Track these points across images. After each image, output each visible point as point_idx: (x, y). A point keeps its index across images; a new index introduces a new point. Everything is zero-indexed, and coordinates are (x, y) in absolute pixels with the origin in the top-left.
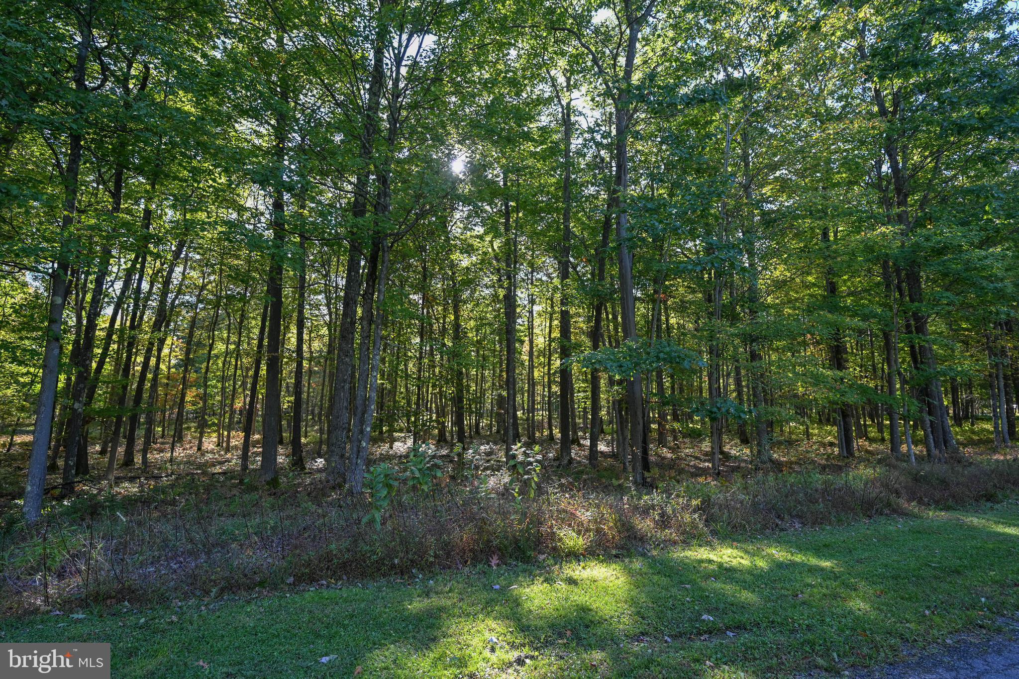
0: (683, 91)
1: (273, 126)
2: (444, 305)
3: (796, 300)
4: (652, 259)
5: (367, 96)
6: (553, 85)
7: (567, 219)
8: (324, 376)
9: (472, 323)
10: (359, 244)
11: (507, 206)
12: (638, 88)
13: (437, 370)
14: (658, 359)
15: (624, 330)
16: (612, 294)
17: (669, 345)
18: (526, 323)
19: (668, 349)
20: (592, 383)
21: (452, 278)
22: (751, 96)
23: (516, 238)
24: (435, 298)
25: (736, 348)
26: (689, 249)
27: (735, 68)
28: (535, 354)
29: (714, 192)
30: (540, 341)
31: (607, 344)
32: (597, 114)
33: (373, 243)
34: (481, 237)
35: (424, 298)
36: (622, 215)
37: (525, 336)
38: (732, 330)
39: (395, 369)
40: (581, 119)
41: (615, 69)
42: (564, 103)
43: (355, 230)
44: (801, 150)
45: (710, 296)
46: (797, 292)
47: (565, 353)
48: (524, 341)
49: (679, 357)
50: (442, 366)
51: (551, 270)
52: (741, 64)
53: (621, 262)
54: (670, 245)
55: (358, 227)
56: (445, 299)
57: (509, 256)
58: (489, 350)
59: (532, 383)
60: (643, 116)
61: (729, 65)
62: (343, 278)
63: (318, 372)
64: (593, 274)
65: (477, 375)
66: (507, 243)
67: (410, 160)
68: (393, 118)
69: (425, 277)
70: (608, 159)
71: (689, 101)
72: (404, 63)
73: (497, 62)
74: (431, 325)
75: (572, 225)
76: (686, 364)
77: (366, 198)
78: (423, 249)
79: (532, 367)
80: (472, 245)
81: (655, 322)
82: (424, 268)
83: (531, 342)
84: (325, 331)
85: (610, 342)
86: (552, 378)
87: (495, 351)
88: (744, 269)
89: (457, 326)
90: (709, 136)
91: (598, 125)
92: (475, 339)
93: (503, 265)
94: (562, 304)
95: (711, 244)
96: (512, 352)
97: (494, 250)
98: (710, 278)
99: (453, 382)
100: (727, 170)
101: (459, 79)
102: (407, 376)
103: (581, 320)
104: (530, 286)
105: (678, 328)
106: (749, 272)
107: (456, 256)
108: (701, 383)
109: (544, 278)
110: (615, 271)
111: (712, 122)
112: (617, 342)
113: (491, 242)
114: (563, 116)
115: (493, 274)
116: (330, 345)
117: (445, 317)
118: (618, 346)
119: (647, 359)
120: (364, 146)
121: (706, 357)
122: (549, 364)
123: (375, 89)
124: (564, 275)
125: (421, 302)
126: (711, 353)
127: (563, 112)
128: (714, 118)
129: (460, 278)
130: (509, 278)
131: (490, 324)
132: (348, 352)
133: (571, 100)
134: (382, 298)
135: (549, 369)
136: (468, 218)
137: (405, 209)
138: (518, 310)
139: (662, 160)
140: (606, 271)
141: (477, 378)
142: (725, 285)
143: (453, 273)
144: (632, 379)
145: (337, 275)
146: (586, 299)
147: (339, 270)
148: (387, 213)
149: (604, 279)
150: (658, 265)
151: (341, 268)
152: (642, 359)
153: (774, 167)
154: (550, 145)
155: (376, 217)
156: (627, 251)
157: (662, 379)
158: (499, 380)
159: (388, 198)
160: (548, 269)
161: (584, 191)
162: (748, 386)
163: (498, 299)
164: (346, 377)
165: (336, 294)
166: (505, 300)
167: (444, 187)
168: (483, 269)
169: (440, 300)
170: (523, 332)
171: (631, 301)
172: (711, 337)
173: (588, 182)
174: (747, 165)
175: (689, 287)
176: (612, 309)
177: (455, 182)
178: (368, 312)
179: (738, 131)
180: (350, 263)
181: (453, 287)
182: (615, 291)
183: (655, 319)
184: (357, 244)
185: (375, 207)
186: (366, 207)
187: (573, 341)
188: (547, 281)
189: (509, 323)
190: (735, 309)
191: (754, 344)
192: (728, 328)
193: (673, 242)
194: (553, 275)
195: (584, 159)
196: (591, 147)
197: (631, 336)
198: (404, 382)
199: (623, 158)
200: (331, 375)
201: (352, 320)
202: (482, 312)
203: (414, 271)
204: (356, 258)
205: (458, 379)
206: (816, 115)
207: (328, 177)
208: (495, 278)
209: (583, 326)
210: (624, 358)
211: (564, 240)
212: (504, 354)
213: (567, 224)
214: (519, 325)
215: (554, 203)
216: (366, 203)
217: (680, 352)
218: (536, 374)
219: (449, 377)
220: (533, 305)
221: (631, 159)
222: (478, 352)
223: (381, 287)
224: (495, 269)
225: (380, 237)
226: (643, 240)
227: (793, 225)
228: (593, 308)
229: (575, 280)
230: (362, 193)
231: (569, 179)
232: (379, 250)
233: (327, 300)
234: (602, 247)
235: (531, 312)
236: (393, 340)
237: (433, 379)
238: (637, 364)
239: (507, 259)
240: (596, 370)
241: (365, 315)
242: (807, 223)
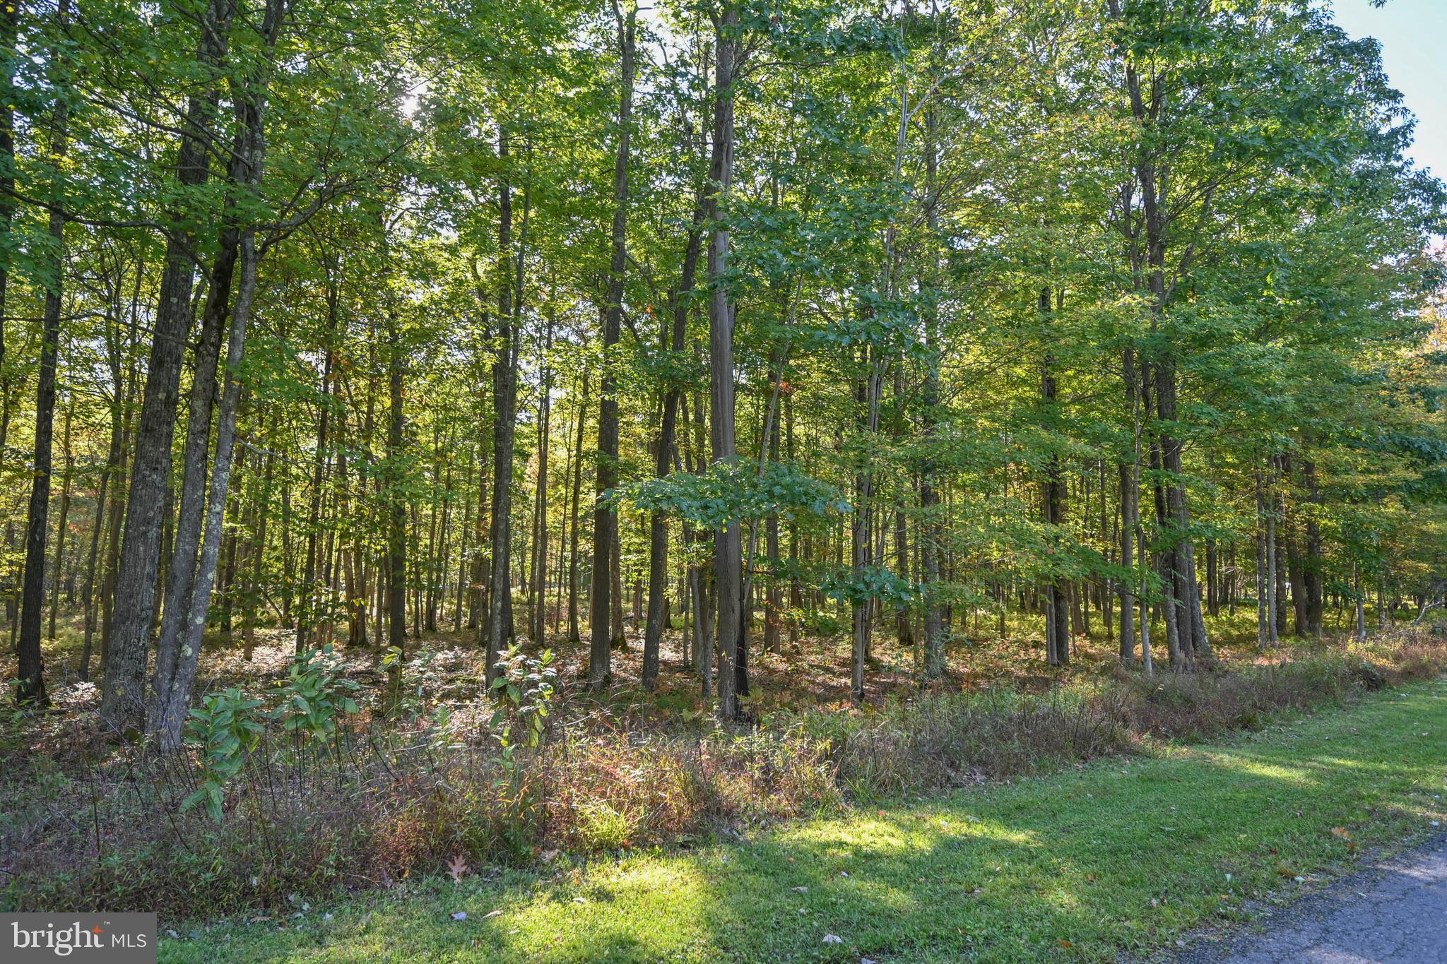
0: (835, 23)
2: (372, 376)
3: (997, 404)
4: (767, 319)
7: (619, 231)
8: (100, 510)
9: (428, 416)
10: (191, 239)
11: (506, 195)
13: (352, 505)
14: (771, 496)
15: (716, 444)
16: (695, 375)
17: (790, 472)
18: (535, 421)
19: (788, 479)
20: (654, 537)
21: (391, 326)
22: (944, 51)
23: (521, 257)
24: (352, 363)
25: (899, 482)
26: (832, 306)
28: (550, 479)
29: (877, 209)
30: (560, 456)
31: (683, 467)
32: (684, 42)
33: (223, 242)
34: (453, 250)
35: (329, 361)
36: (721, 234)
37: (532, 445)
38: (895, 451)
39: (260, 501)
42: (624, 13)
43: (182, 210)
44: (1014, 155)
45: (862, 390)
46: (998, 393)
47: (606, 479)
48: (529, 455)
49: (806, 494)
50: (362, 496)
51: (586, 325)
53: (714, 320)
54: (801, 295)
55: (189, 206)
56: (373, 366)
57: (507, 290)
58: (460, 468)
59: (542, 534)
60: (765, 58)
62: (149, 307)
63: (84, 503)
64: (662, 336)
65: (434, 516)
66: (504, 265)
67: (308, 80)
69: (332, 319)
70: (699, 128)
71: (843, 44)
74: (343, 415)
75: (628, 242)
76: (817, 507)
77: (208, 147)
78: (330, 262)
79: (542, 505)
80: (434, 264)
81: (769, 430)
82: (332, 301)
83: (543, 457)
84: (104, 415)
85: (689, 463)
86: (580, 526)
87: (471, 471)
88: (918, 348)
89: (396, 420)
90: (873, 110)
91: (685, 63)
92: (432, 446)
93: (494, 307)
94: (605, 387)
95: (868, 300)
96: (503, 472)
97: (477, 277)
98: (864, 359)
99: (384, 529)
100: (899, 174)
102: (288, 514)
103: (637, 420)
104: (545, 352)
105: (808, 443)
106: (926, 353)
107: (399, 282)
108: (841, 540)
109: (573, 339)
110: (704, 335)
111: (879, 86)
112: (702, 463)
113: (472, 262)
114: (620, 37)
115: (473, 323)
116: (115, 446)
117: (371, 401)
118: (702, 470)
119: (753, 496)
120: (208, 38)
121: (850, 495)
122: (576, 500)
124: (610, 336)
125: (322, 367)
126: (859, 488)
127: (620, 30)
128: (883, 80)
129: (406, 327)
130: (504, 332)
131: (464, 420)
132: (158, 462)
133: (637, 9)
134: (238, 354)
135: (575, 509)
136: (426, 209)
137: (295, 179)
138: (520, 396)
139: (794, 143)
140: (687, 333)
141: (434, 522)
142: (887, 372)
143: (392, 316)
144: (725, 531)
145: (135, 300)
146: (649, 383)
147: (142, 290)
148: (255, 182)
149: (682, 347)
150: (777, 329)
151: (146, 287)
152: (743, 496)
153: (974, 178)
154: (593, 87)
155: (230, 187)
156: (725, 299)
157: (776, 532)
158: (478, 526)
159: (258, 153)
160: (580, 323)
161: (653, 182)
162: (915, 548)
163: (481, 373)
164: (151, 514)
165: (133, 340)
166: (495, 375)
167: (380, 142)
168: (454, 313)
169: (363, 367)
170: (527, 437)
171: (728, 391)
172: (861, 461)
173: (661, 165)
174: (931, 169)
175: (829, 373)
176: (695, 404)
177: (404, 136)
178: (207, 381)
179: (921, 109)
180: (168, 278)
181: (391, 342)
182: (701, 372)
183: (769, 426)
184: (185, 240)
185: (229, 168)
186: (207, 166)
187: (622, 459)
188: (578, 344)
189: (503, 419)
190: (901, 415)
191: (928, 477)
192: (888, 447)
193: (806, 291)
194: (589, 334)
195: (657, 124)
196: (670, 102)
197: (726, 453)
198: (280, 527)
199: (727, 130)
200: (116, 508)
201: (168, 397)
202: (448, 394)
203: (310, 306)
204: (182, 268)
205: (395, 523)
206: (1041, 99)
207: (121, 91)
208: (476, 331)
209: (642, 432)
210: (713, 492)
211: (613, 269)
212: (489, 479)
213: (619, 240)
214: (522, 423)
215: (598, 198)
216: (209, 157)
217: (808, 485)
218: (550, 517)
219: (377, 518)
220: (548, 387)
221: (741, 133)
222: (437, 472)
223: (237, 332)
224: (477, 313)
225: (238, 229)
226: (755, 282)
227: (997, 279)
228: (661, 399)
229: (629, 345)
230: (200, 134)
231: (626, 157)
232: (235, 255)
233: (111, 352)
234: (682, 289)
235: (545, 401)
236: (259, 441)
237: (343, 522)
238: (734, 505)
239: (503, 297)
240: (662, 513)
241: (199, 387)
242: (1019, 277)
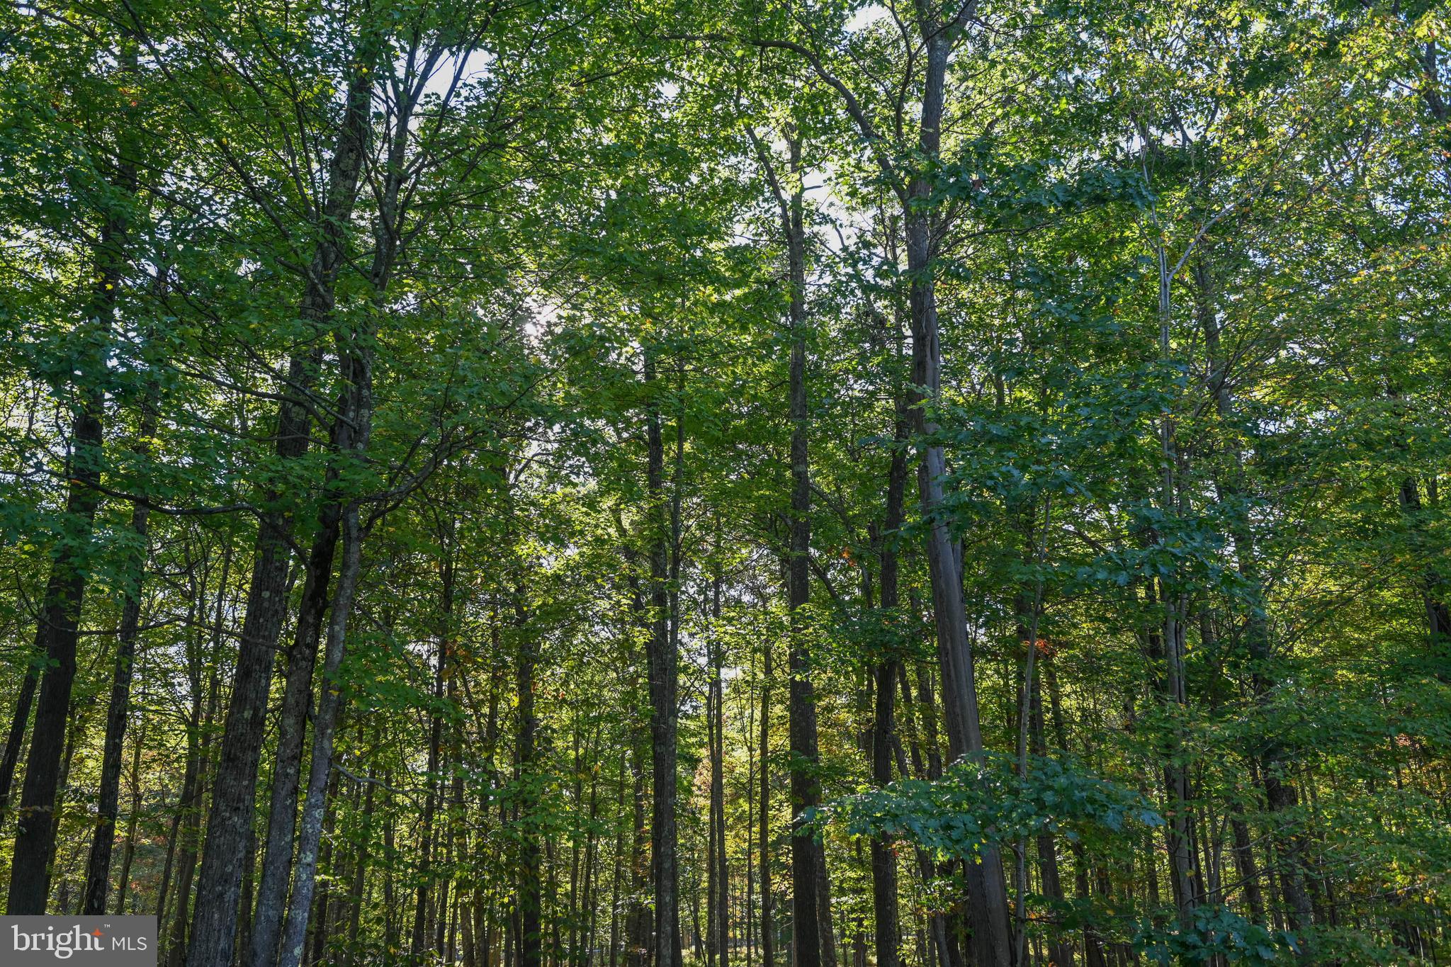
0: (1053, 175)
1: (92, 242)
2: (495, 669)
3: (1361, 647)
4: (1009, 555)
5: (326, 176)
6: (761, 158)
7: (799, 456)
8: (169, 862)
9: (566, 715)
10: (288, 521)
11: (654, 430)
12: (954, 170)
13: (472, 842)
14: (1042, 807)
15: (952, 730)
16: (915, 638)
17: (1066, 770)
18: (703, 711)
19: (1063, 780)
20: (876, 869)
21: (518, 600)
22: (1205, 186)
23: (676, 500)
24: (471, 653)
25: (1229, 775)
26: (1096, 526)
27: (1165, 128)
28: (727, 791)
29: (1143, 399)
30: (740, 758)
31: (911, 768)
32: (865, 219)
33: (323, 519)
34: (591, 503)
35: (443, 652)
36: (933, 451)
37: (701, 745)
38: (1215, 729)
39: (360, 840)
40: (827, 230)
41: (899, 128)
42: (787, 196)
43: (280, 487)
44: (1329, 308)
45: (1154, 640)
46: (1363, 630)
47: (804, 795)
48: (699, 760)
49: (1092, 801)
50: (484, 829)
51: (763, 578)
52: (1176, 121)
53: (934, 562)
54: (1048, 519)
55: (286, 481)
56: (495, 656)
57: (660, 545)
58: (607, 782)
59: (720, 870)
60: (968, 225)
61: (1152, 123)
62: (235, 600)
63: (150, 851)
64: (865, 587)
65: (576, 852)
66: (654, 516)
67: (421, 319)
68: (387, 227)
69: (447, 598)
70: (892, 318)
71: (1070, 199)
72: (417, 109)
73: (630, 110)
74: (459, 723)
75: (813, 468)
76: (1111, 819)
77: (309, 411)
78: (444, 529)
79: (718, 826)
80: (568, 522)
81: (1026, 710)
82: (448, 576)
83: (716, 760)
84: (179, 742)
85: (917, 761)
86: (772, 857)
87: (622, 785)
88: (1229, 580)
89: (525, 722)
90: (1122, 271)
91: (867, 245)
92: (572, 754)
93: (644, 569)
94: (794, 663)
95: (1147, 519)
96: (666, 786)
97: (622, 532)
98: (1151, 597)
99: (512, 873)
100: (1166, 348)
101: (543, 143)
102: (392, 856)
103: (841, 700)
104: (712, 619)
105: (1084, 718)
106: (1242, 586)
107: (527, 548)
108: (1151, 862)
109: (746, 598)
110: (921, 582)
111: (1123, 242)
112: (934, 758)
113: (615, 511)
114: (785, 224)
115: (618, 588)
116: (190, 777)
117: (494, 700)
118: (935, 774)
119: (1013, 808)
120: (313, 290)
121: (1157, 796)
122: (764, 820)
123: (348, 162)
124: (797, 594)
125: (434, 661)
126: (1170, 785)
127: (784, 216)
128: (1127, 233)
129: (538, 602)
130: (659, 599)
131: (612, 718)
132: (240, 800)
133: (803, 189)
134: (337, 655)
135: (764, 833)
136: (559, 455)
137: (405, 439)
138: (682, 679)
139: (1017, 325)
140: (900, 580)
141: (576, 859)
142: (1189, 614)
143: (520, 590)
144: (979, 861)
145: (221, 594)
146: (854, 654)
147: (230, 580)
148: (360, 446)
149: (894, 602)
150: (1024, 569)
151: (233, 578)
152: (1000, 808)
153: (1275, 341)
154: (754, 286)
155: (333, 456)
156: (948, 536)
157: (1052, 854)
158: (635, 863)
159: (365, 412)
160: (755, 577)
161: (838, 391)
162: (1268, 872)
163: (631, 653)
164: (229, 869)
165: (216, 643)
166: (649, 655)
167: (504, 386)
168: (594, 579)
169: (484, 658)
170: (694, 735)
171: (963, 657)
172: (1168, 746)
173: (847, 371)
174: (1211, 336)
175: (1104, 619)
176: (919, 675)
177: (531, 376)
178: (300, 692)
179: (1186, 262)
180: (261, 567)
181: (519, 623)
182: (925, 632)
183: (1027, 703)
184: (281, 522)
185: (332, 432)
186: (307, 432)
187: (824, 759)
188: (754, 606)
189: (662, 715)
190: (1216, 672)
191: (1273, 765)
192: (1206, 725)
193: (1058, 512)
194: (768, 591)
195: (837, 319)
196: (852, 292)
197: (969, 747)
198: (381, 874)
199: (928, 320)
200: (188, 860)
201: (255, 715)
202: (590, 683)
203: (420, 585)
204: (276, 557)
205: (527, 864)
206: (1353, 231)
207: (218, 359)
208: (624, 601)
209: (847, 717)
210: (957, 804)
211: (795, 507)
212: (646, 796)
213: (801, 468)
214: (687, 717)
215: (769, 418)
216: (310, 423)
217: (1093, 787)
218: (730, 845)
219: (503, 858)
220: (718, 667)
221: (946, 319)
222: (579, 789)
223: (337, 628)
224: (622, 577)
225: (340, 504)
226: (985, 508)
227: (1333, 474)
228: (870, 672)
229: (824, 605)
230: (302, 397)
231: (802, 365)
232: (336, 536)
233: (191, 661)
234: (889, 526)
235: (716, 684)
236: (359, 762)
237: (462, 869)
238: (988, 821)
239: (656, 554)
240: (887, 838)
241: (291, 700)
242: (1362, 470)
